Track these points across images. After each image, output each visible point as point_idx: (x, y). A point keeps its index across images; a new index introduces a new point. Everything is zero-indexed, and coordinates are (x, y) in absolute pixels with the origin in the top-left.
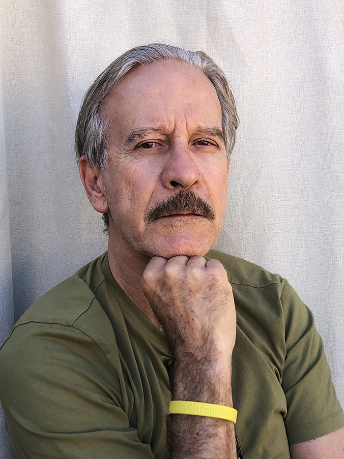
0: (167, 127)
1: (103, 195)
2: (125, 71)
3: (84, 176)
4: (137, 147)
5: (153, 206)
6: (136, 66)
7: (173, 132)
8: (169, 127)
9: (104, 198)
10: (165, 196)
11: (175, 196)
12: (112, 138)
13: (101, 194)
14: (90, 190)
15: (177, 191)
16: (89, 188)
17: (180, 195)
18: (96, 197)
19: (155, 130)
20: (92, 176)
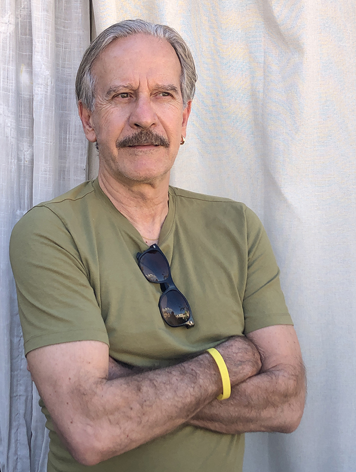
0: (134, 85)
1: (93, 130)
2: (108, 43)
3: (81, 113)
4: (114, 97)
5: (122, 139)
6: (115, 39)
7: (138, 89)
8: (135, 86)
9: (93, 131)
10: (131, 133)
11: (137, 134)
12: (98, 91)
13: (91, 129)
14: (85, 125)
15: (139, 130)
16: (84, 123)
17: (141, 133)
18: (88, 130)
19: (125, 87)
20: (87, 114)
